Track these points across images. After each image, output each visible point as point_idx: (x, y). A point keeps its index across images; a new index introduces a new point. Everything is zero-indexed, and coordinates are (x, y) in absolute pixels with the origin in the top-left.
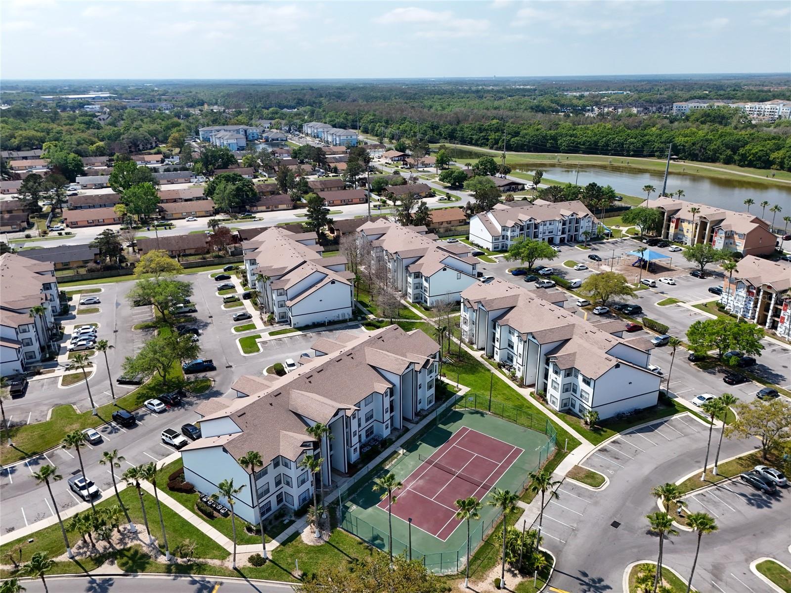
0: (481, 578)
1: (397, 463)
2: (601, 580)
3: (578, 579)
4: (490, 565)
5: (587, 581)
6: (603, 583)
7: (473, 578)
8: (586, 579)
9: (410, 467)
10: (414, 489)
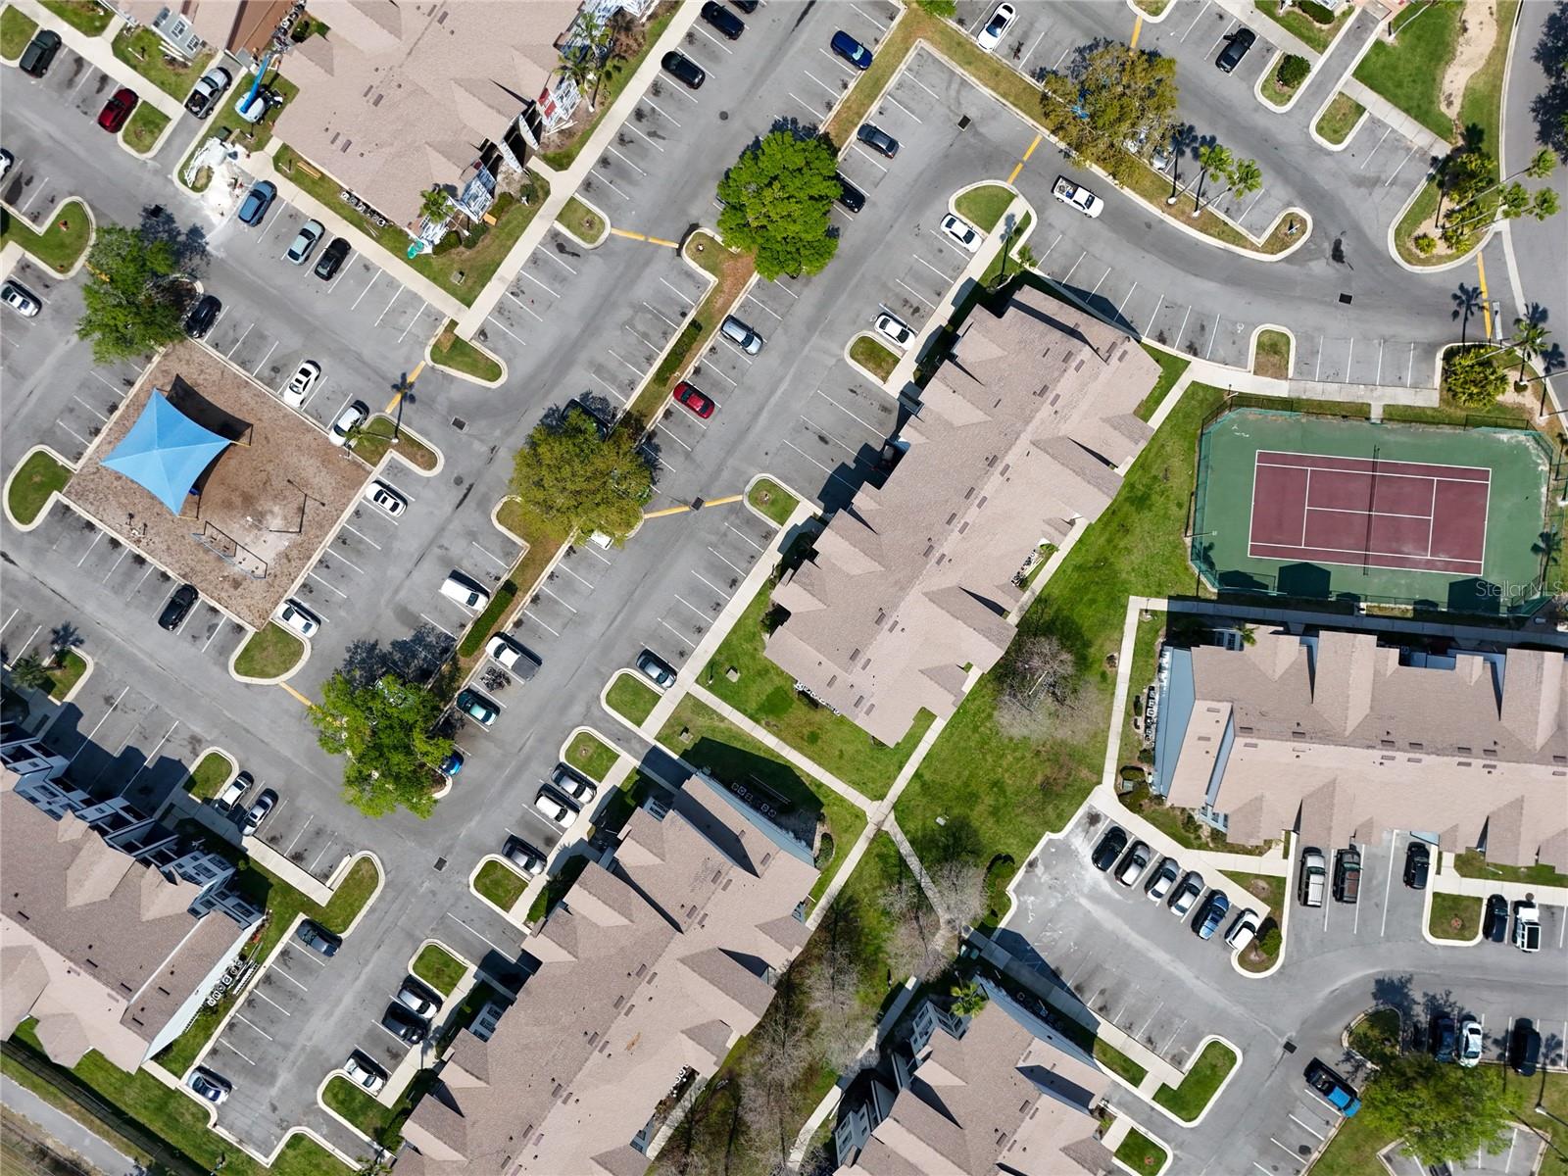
0: (1521, 408)
1: (1388, 599)
2: (1455, 297)
3: (1466, 319)
4: (1501, 407)
5: (1464, 309)
6: (1459, 293)
7: (1526, 416)
8: (1462, 311)
9: (1384, 578)
10: (1426, 549)
